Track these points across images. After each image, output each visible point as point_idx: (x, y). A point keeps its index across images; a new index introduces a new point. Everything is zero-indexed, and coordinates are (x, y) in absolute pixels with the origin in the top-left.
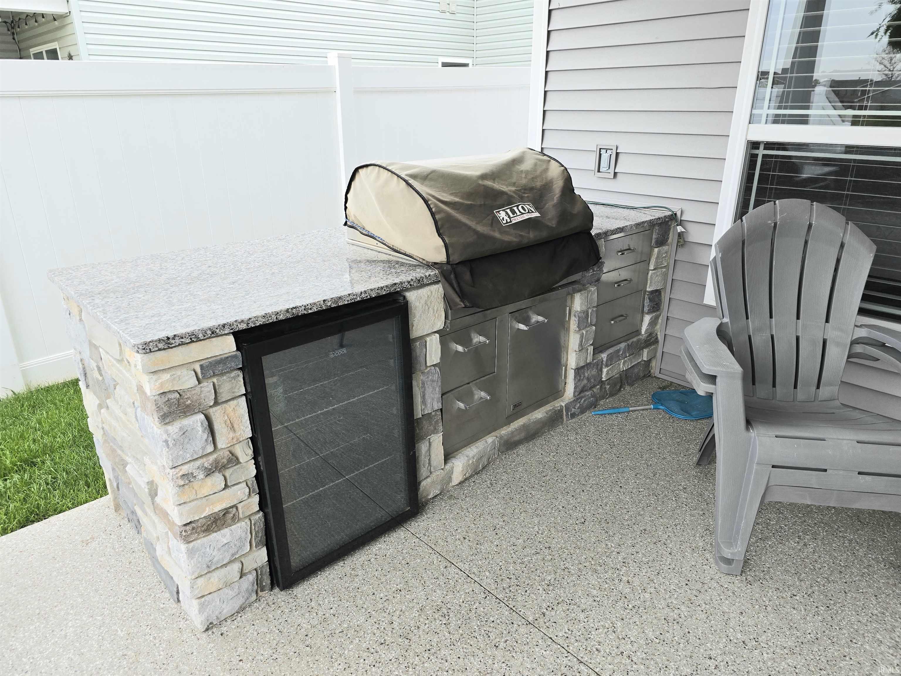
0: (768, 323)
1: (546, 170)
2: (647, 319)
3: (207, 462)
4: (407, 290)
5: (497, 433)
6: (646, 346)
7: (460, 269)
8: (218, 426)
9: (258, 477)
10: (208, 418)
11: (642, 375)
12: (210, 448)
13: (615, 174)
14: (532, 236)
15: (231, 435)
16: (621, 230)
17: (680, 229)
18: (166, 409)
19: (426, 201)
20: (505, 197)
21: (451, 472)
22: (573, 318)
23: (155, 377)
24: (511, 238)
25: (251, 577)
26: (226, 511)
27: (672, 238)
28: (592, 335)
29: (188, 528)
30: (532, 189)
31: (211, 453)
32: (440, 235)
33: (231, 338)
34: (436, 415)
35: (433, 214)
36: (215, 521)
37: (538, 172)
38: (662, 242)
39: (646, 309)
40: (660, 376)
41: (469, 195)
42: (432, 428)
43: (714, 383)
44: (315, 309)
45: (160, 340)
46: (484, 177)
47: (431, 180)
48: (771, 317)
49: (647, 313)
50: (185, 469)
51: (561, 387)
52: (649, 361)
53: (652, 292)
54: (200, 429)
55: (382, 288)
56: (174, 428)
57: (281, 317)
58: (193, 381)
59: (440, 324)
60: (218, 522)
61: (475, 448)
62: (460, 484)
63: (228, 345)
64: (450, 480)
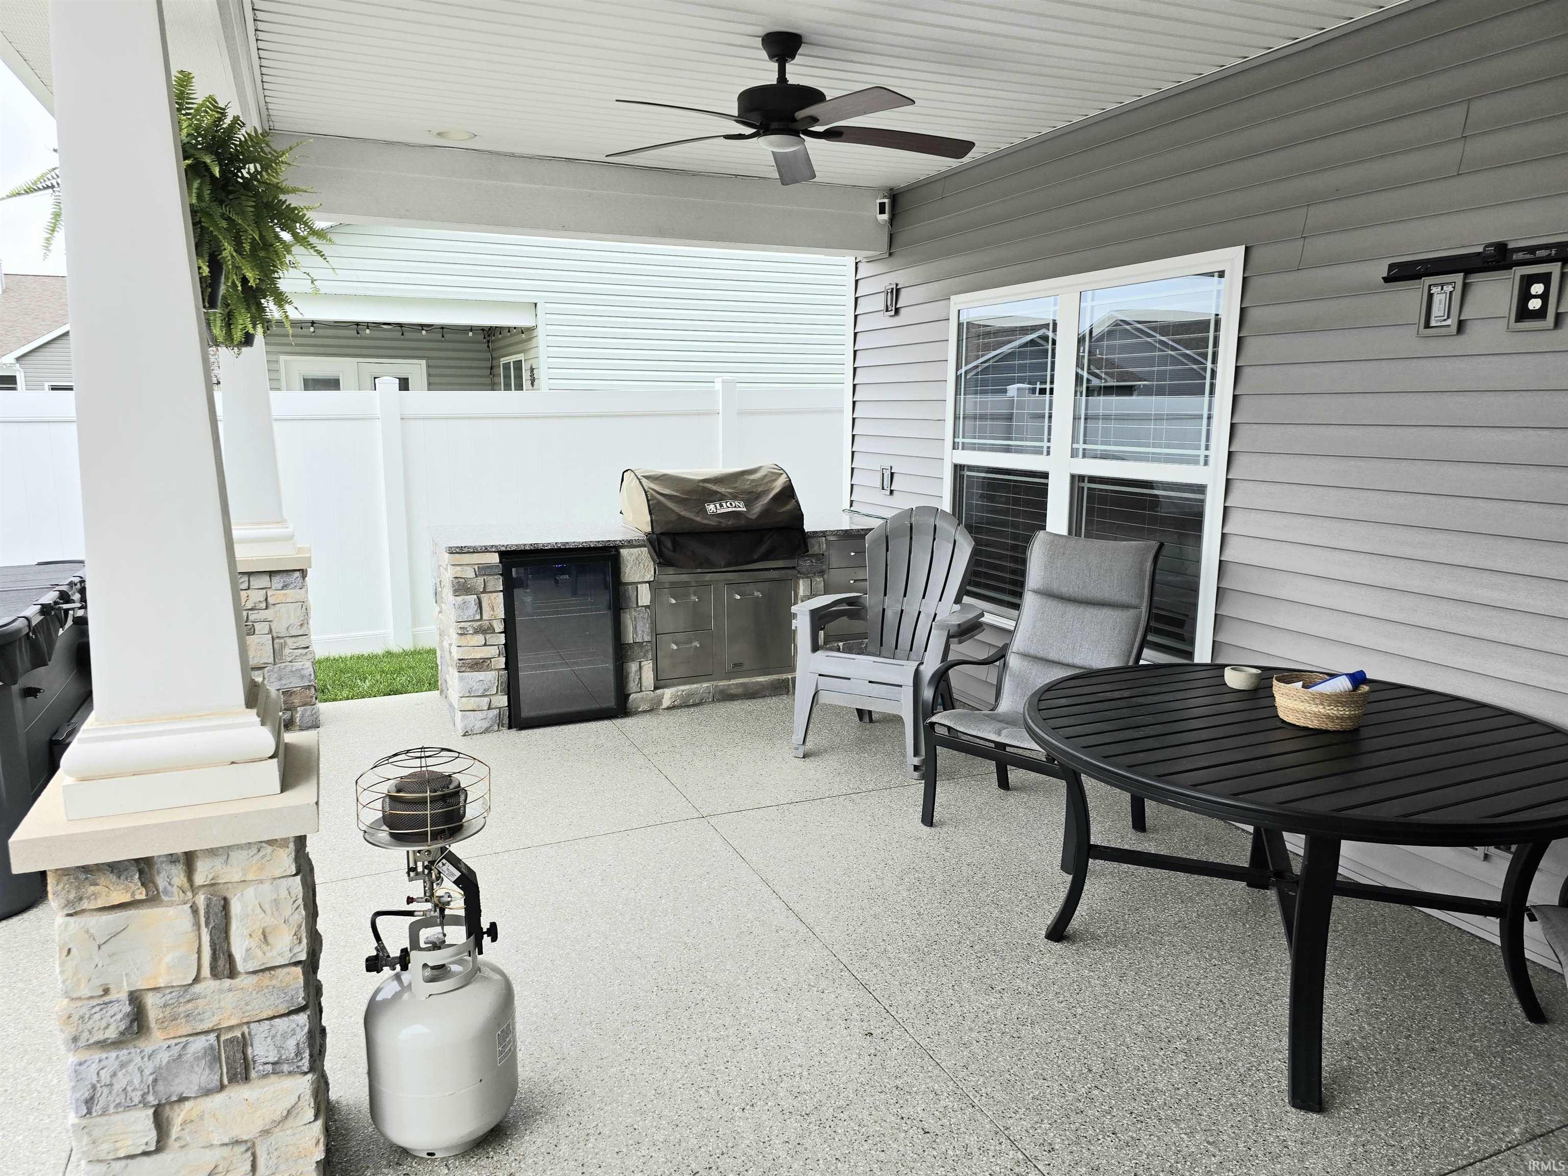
0: (901, 600)
3: (476, 624)
4: (623, 547)
5: (715, 683)
7: (663, 538)
8: (484, 605)
9: (505, 645)
10: (479, 599)
12: (478, 617)
15: (492, 613)
18: (457, 587)
19: (646, 492)
20: (718, 496)
21: (662, 696)
23: (453, 567)
24: (713, 522)
25: (496, 712)
26: (485, 660)
29: (461, 662)
30: (750, 492)
31: (477, 620)
32: (650, 514)
33: (497, 555)
34: (647, 645)
35: (648, 501)
36: (477, 664)
41: (689, 492)
42: (642, 654)
44: (549, 547)
45: (457, 547)
47: (660, 480)
48: (905, 596)
50: (462, 625)
51: (791, 662)
54: (473, 603)
55: (599, 542)
56: (459, 599)
57: (527, 548)
58: (472, 575)
59: (649, 577)
60: (478, 665)
61: (687, 687)
62: (669, 708)
63: (495, 559)
64: (660, 702)
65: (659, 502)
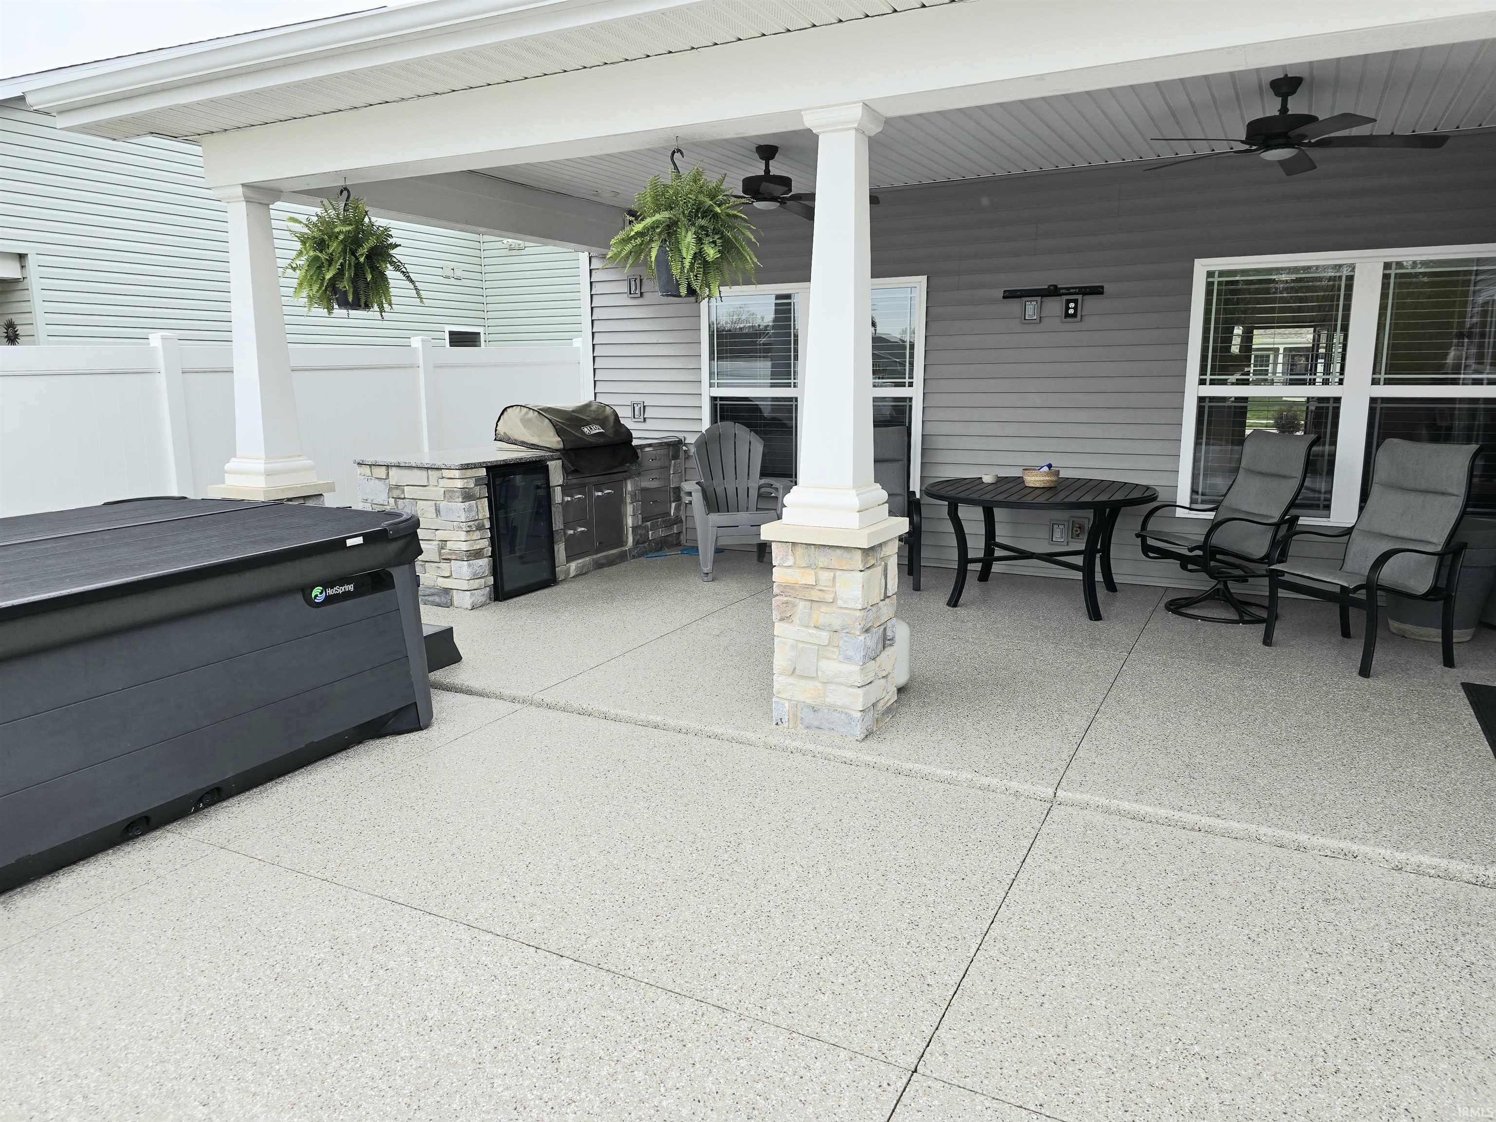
1: (604, 411)
2: (673, 505)
3: (475, 523)
4: (546, 460)
5: (591, 557)
6: (676, 524)
7: (569, 453)
8: (479, 508)
9: (491, 538)
10: (477, 503)
11: (675, 543)
12: (476, 518)
13: (645, 419)
14: (601, 440)
15: (483, 514)
16: (650, 445)
17: (684, 448)
18: (464, 495)
19: (550, 422)
20: (585, 421)
21: (569, 569)
22: (628, 495)
23: (463, 480)
24: (592, 440)
25: (488, 589)
26: (481, 550)
27: (682, 454)
28: (640, 507)
29: (468, 553)
30: (598, 419)
31: (477, 521)
32: (559, 436)
33: (484, 469)
34: (562, 532)
35: (554, 426)
37: (600, 412)
38: (676, 457)
39: (672, 499)
40: (686, 544)
41: (568, 420)
42: (560, 538)
43: (691, 496)
45: (465, 464)
46: (573, 411)
49: (674, 502)
50: (469, 524)
51: (625, 539)
52: (679, 533)
53: (674, 488)
54: (473, 507)
56: (467, 504)
58: (472, 486)
59: (561, 482)
60: (477, 554)
61: (580, 561)
62: (574, 577)
63: (483, 472)
64: (568, 574)
65: (562, 428)
